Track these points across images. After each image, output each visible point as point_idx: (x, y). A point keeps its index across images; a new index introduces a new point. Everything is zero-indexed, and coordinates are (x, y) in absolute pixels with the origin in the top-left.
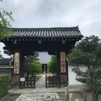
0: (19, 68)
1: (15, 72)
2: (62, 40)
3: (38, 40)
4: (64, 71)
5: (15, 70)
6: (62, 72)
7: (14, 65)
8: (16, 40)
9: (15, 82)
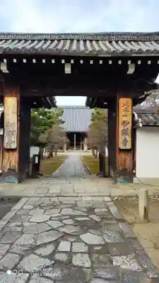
0: (16, 136)
1: (7, 143)
2: (129, 62)
3: (63, 61)
4: (125, 146)
5: (6, 140)
6: (122, 147)
7: (5, 127)
8: (5, 61)
9: (8, 167)
